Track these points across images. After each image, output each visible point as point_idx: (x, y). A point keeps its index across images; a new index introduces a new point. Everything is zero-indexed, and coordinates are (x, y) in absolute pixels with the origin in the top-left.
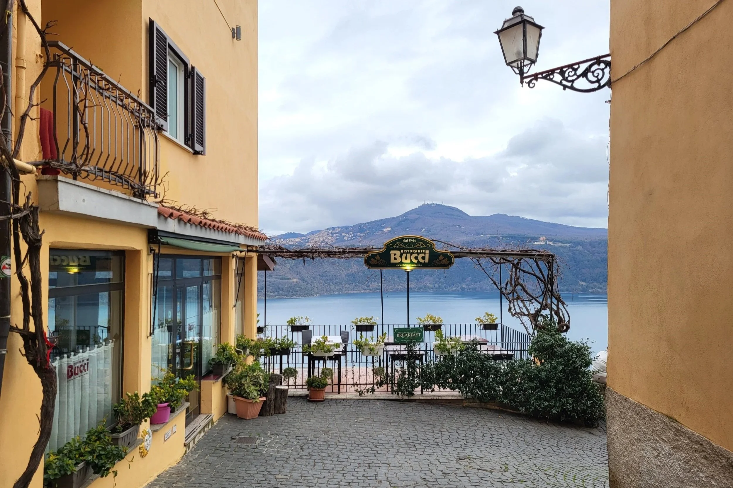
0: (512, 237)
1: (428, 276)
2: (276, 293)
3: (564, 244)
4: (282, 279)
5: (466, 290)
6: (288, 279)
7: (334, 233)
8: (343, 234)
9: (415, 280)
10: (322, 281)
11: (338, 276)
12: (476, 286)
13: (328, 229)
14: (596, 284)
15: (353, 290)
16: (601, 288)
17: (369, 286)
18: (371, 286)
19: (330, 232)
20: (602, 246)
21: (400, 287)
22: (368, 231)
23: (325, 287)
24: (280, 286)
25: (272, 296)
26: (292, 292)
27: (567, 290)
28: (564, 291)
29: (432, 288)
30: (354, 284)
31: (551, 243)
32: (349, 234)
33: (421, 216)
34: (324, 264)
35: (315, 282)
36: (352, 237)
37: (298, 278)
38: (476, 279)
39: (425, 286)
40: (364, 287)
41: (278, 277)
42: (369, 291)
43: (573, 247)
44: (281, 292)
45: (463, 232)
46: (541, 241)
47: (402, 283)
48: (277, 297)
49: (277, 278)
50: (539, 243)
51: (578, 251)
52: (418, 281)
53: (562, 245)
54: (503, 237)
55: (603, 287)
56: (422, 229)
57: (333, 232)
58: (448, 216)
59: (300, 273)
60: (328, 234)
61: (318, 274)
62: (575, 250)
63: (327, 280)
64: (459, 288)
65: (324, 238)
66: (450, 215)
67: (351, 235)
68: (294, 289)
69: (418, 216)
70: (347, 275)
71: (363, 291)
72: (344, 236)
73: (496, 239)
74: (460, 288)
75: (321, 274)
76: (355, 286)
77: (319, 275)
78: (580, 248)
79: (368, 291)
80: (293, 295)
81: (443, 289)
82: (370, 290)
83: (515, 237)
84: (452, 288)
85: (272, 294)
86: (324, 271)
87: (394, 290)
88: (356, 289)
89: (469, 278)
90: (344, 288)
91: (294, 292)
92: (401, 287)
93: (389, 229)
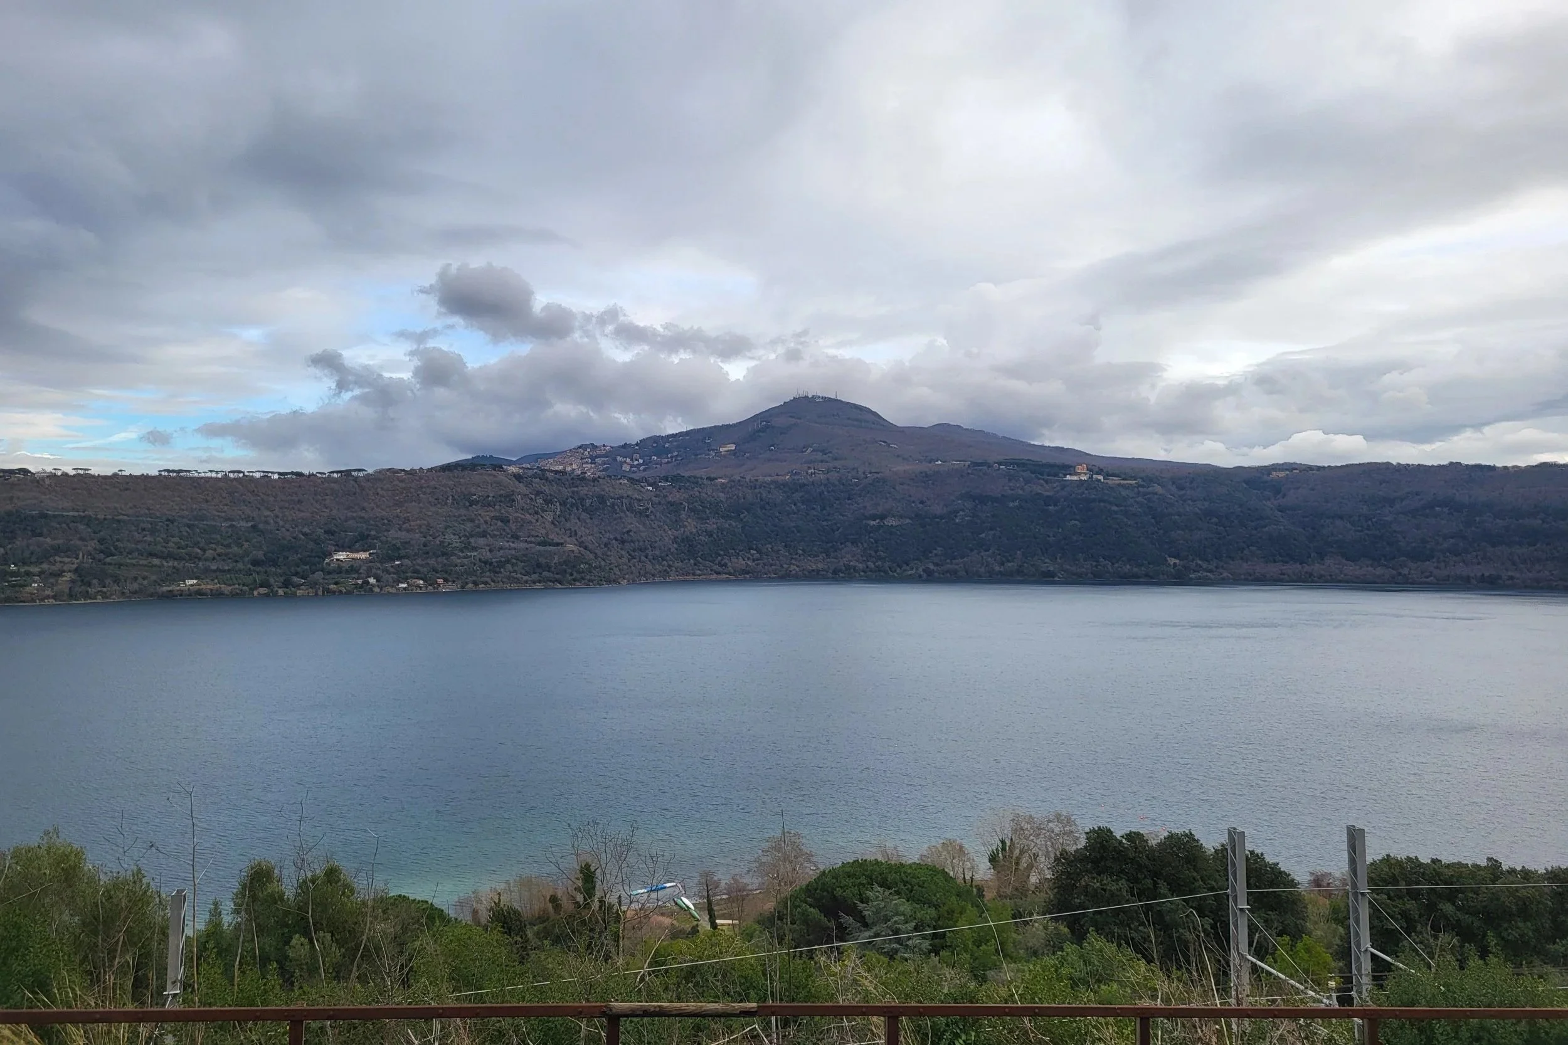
0: (1018, 465)
1: (848, 544)
2: (535, 577)
3: (1123, 480)
4: (543, 543)
5: (936, 574)
6: (558, 544)
7: (596, 457)
8: (619, 459)
9: (821, 552)
10: (623, 552)
11: (656, 542)
12: (956, 567)
13: (580, 447)
14: (1200, 562)
15: (694, 575)
16: (1210, 571)
17: (725, 565)
18: (729, 564)
19: (586, 453)
20: (1197, 487)
21: (793, 567)
22: (675, 454)
23: (634, 566)
24: (542, 560)
25: (526, 582)
26: (571, 575)
27: (1147, 575)
28: (1139, 577)
29: (864, 572)
30: (692, 561)
31: (1101, 478)
32: (632, 460)
33: (799, 421)
34: (622, 515)
35: (609, 553)
36: (640, 465)
37: (575, 544)
38: (953, 552)
39: (848, 567)
40: (716, 567)
41: (533, 539)
42: (727, 576)
43: (1143, 486)
44: (546, 574)
45: (898, 456)
46: (1079, 474)
47: (796, 559)
48: (538, 586)
49: (531, 542)
50: (1075, 478)
51: (1156, 494)
52: (828, 556)
53: (1122, 482)
54: (1000, 464)
55: (1214, 569)
56: (806, 447)
57: (594, 454)
58: (856, 423)
59: (576, 534)
60: (582, 459)
61: (612, 537)
62: (1149, 493)
63: (634, 551)
64: (921, 570)
65: (575, 466)
66: (857, 420)
67: (636, 460)
68: (574, 566)
69: (793, 421)
70: (675, 541)
71: (715, 576)
72: (622, 463)
73: (985, 468)
74: (923, 570)
75: (619, 537)
76: (695, 564)
77: (616, 539)
78: (1158, 489)
79: (725, 576)
80: (574, 580)
81: (885, 572)
82: (730, 574)
83: (1024, 465)
84: (905, 570)
85: (525, 578)
86: (625, 530)
87: (780, 574)
88: (698, 572)
89: (939, 549)
90: (673, 569)
91: (575, 574)
92: (797, 569)
93: (733, 447)
